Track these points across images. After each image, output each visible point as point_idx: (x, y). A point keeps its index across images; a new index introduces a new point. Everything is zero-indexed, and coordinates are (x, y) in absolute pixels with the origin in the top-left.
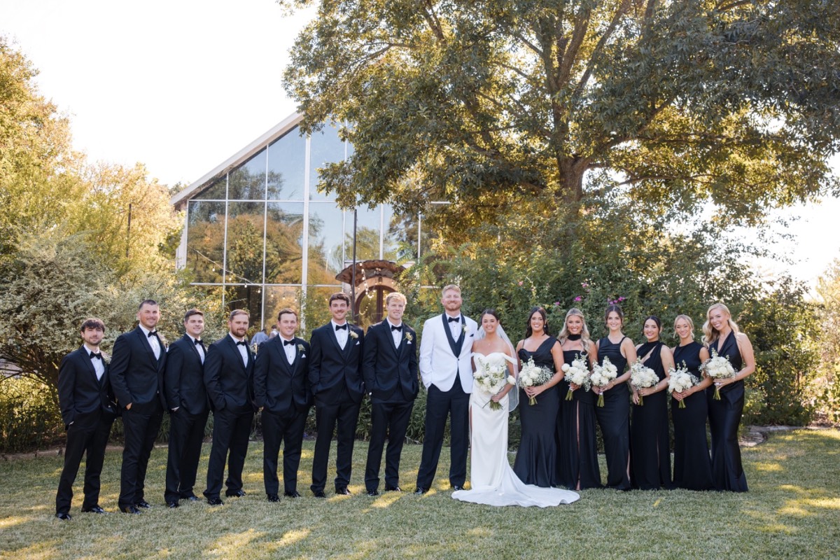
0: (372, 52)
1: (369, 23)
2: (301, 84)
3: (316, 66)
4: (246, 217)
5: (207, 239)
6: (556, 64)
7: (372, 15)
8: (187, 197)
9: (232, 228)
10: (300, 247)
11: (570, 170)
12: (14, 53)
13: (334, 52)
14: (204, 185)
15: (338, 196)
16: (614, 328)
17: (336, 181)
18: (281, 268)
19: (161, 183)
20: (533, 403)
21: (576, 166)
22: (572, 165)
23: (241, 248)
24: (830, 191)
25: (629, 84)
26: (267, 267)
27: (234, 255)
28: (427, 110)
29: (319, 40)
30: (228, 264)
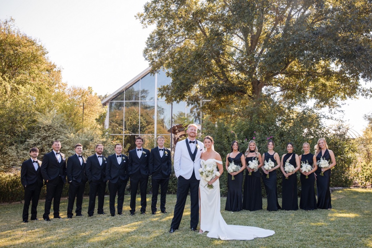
0: (178, 41)
1: (177, 31)
2: (150, 55)
3: (156, 47)
4: (133, 108)
5: (117, 117)
6: (250, 45)
7: (178, 27)
8: (109, 100)
9: (127, 112)
10: (153, 119)
11: (257, 86)
12: (39, 45)
13: (163, 42)
14: (115, 95)
15: (166, 99)
16: (270, 149)
17: (165, 93)
18: (147, 128)
19: (98, 95)
20: (233, 179)
21: (259, 85)
22: (258, 85)
23: (131, 120)
24: (360, 94)
25: (276, 52)
26: (141, 128)
27: (128, 123)
28: (198, 63)
29: (157, 37)
30: (125, 126)
